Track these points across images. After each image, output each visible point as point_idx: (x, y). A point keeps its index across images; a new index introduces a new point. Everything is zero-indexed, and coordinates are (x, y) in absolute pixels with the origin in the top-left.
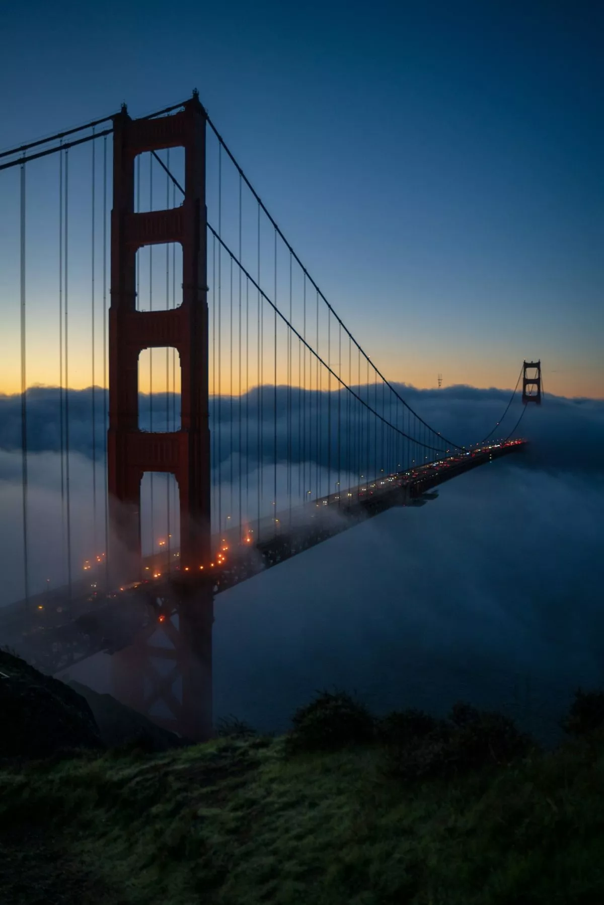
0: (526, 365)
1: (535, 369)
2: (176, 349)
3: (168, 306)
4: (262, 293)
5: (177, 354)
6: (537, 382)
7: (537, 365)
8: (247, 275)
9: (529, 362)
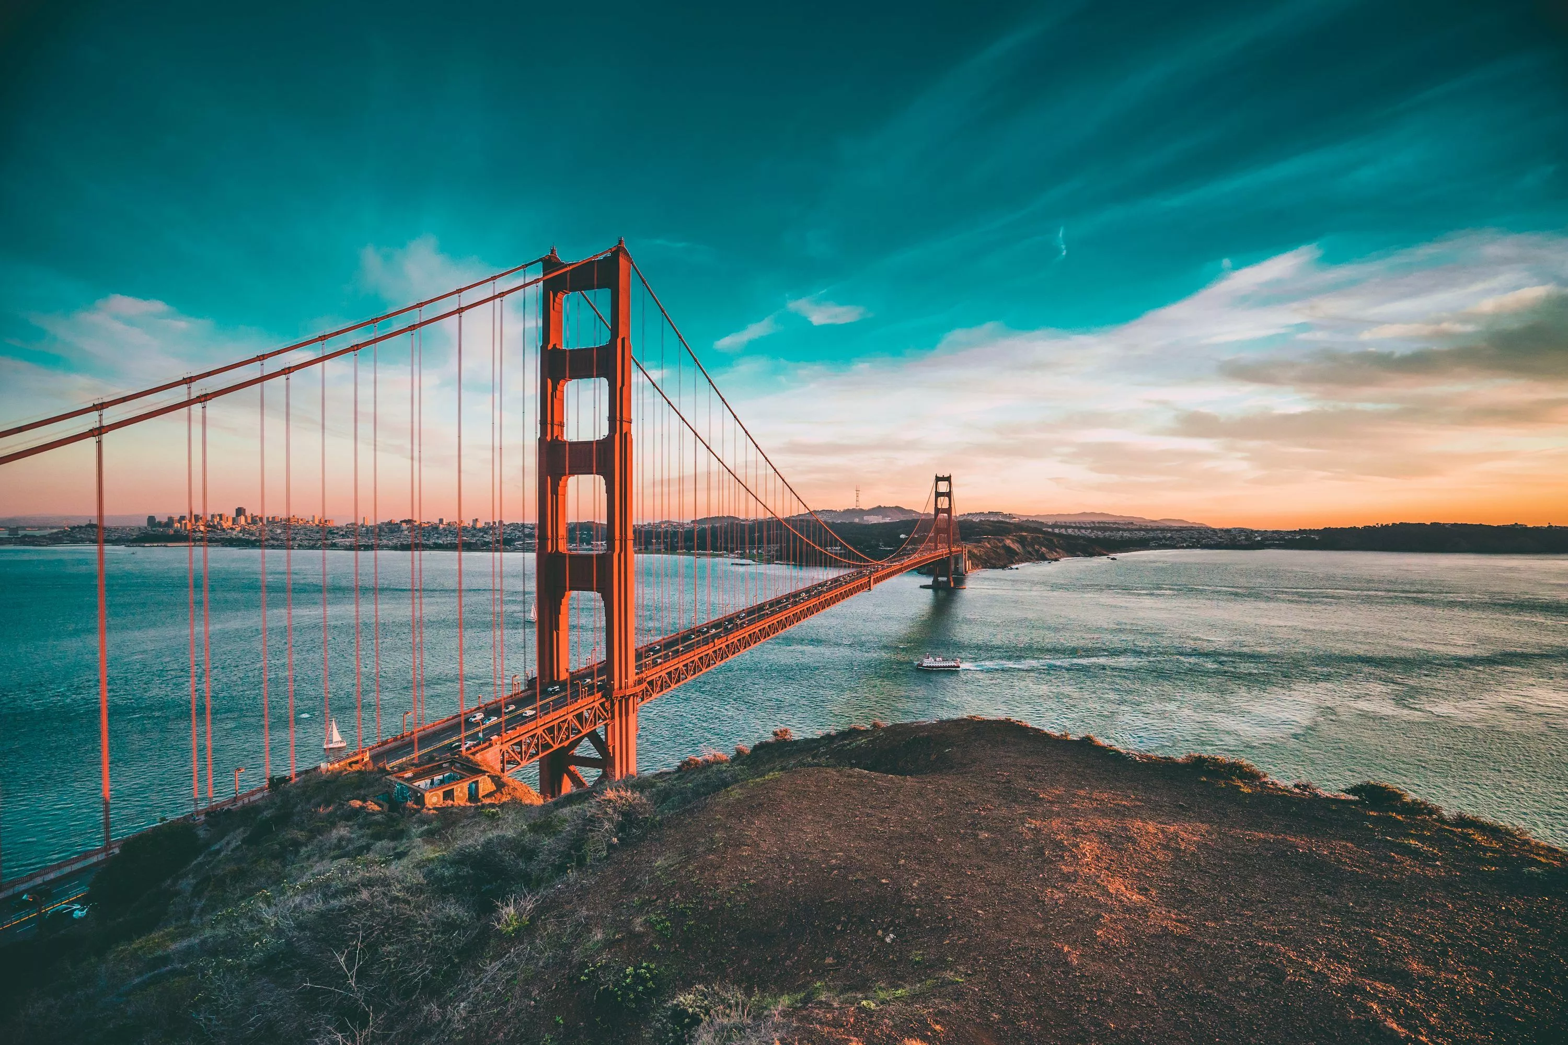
0: (938, 479)
1: (947, 482)
2: (602, 477)
3: (594, 438)
4: (683, 419)
5: (603, 481)
6: (948, 495)
7: (948, 479)
8: (669, 403)
9: (940, 475)
